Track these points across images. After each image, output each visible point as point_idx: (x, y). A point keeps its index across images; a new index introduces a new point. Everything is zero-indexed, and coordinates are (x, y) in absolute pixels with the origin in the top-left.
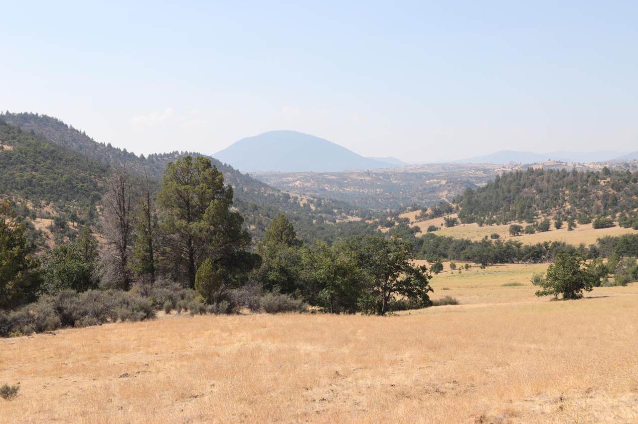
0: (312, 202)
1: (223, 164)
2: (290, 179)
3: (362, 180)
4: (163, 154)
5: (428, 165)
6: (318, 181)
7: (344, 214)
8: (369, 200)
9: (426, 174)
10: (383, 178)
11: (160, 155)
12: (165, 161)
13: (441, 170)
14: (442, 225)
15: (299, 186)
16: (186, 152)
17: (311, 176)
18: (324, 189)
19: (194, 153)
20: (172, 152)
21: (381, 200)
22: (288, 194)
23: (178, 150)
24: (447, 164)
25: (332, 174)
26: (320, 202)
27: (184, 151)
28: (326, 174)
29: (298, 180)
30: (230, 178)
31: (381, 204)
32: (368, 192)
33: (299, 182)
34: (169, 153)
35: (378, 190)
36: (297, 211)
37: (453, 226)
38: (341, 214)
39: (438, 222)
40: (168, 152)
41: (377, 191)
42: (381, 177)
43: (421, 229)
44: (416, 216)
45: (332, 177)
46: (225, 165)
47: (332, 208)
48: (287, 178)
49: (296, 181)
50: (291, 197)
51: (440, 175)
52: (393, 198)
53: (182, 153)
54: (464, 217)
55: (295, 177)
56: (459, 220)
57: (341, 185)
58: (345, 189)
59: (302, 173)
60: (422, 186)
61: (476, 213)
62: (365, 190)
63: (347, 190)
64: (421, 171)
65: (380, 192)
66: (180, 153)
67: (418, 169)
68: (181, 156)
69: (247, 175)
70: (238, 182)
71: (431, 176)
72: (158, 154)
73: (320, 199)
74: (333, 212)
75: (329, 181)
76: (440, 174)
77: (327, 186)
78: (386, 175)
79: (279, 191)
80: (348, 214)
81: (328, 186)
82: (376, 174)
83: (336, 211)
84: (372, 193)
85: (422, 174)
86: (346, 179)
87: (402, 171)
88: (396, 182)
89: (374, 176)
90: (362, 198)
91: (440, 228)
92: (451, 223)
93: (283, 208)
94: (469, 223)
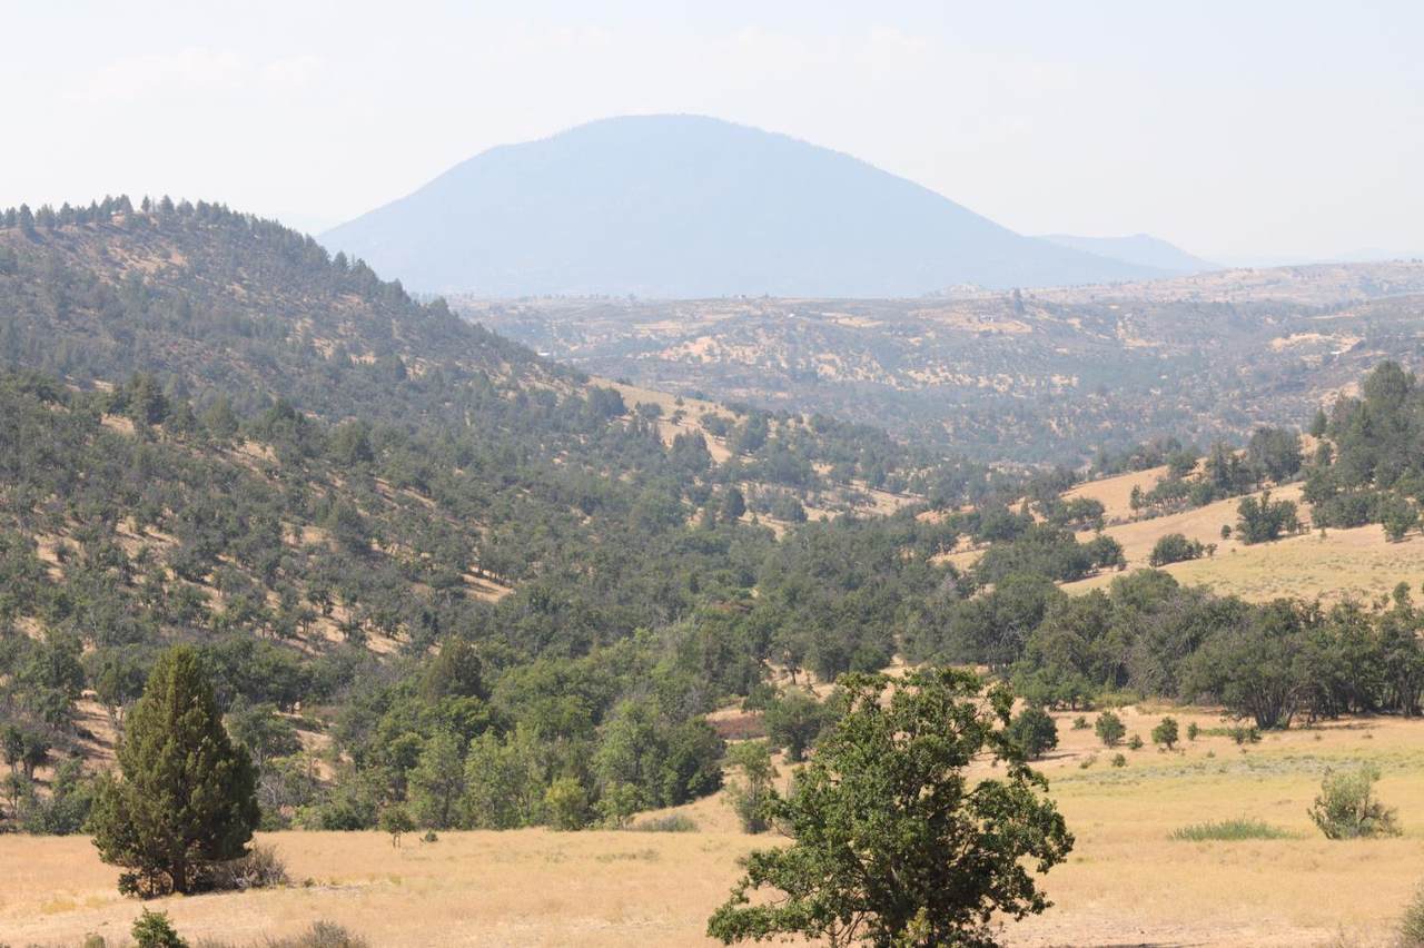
0: (720, 429)
1: (332, 259)
2: (669, 327)
3: (986, 334)
4: (57, 209)
5: (1296, 271)
6: (791, 340)
7: (859, 486)
8: (1008, 426)
9: (1280, 310)
10: (1085, 325)
11: (46, 214)
12: (65, 242)
13: (1356, 294)
14: (1226, 532)
15: (706, 359)
16: (167, 203)
17: (765, 316)
18: (811, 376)
19: (202, 206)
20: (99, 203)
21: (1059, 425)
22: (616, 394)
23: (126, 194)
24: (1379, 266)
25: (856, 309)
26: (757, 431)
27: (157, 199)
28: (831, 305)
29: (704, 332)
30: (358, 318)
31: (1056, 440)
32: (1012, 387)
33: (705, 341)
34: (88, 206)
35: (1056, 379)
36: (639, 466)
37: (1273, 536)
38: (847, 483)
39: (1215, 519)
40: (84, 202)
41: (1051, 385)
42: (1076, 322)
43: (1127, 554)
44: (1135, 493)
45: (856, 322)
46: (341, 258)
47: (810, 456)
48: (654, 326)
49: (693, 339)
50: (629, 404)
51: (1341, 314)
52: (1113, 414)
53: (146, 204)
54: (1330, 494)
55: (694, 319)
56: (1304, 512)
57: (892, 357)
58: (912, 373)
59: (723, 301)
60: (1251, 361)
61: (1391, 479)
62: (1001, 381)
63: (920, 377)
64: (1259, 296)
65: (1066, 388)
66: (137, 207)
67: (1252, 287)
68: (144, 219)
69: (441, 304)
70: (396, 335)
71: (1294, 318)
72: (34, 212)
73: (760, 418)
74: (807, 472)
75: (838, 340)
76: (1339, 307)
77: (832, 363)
78: (1098, 316)
79: (582, 379)
80: (878, 482)
81: (838, 361)
82: (1050, 308)
83: (823, 469)
84: (1027, 391)
85: (1261, 310)
86: (917, 331)
87: (1183, 294)
88: (1141, 343)
89: (1045, 315)
90: (973, 416)
91: (1212, 549)
92: (1265, 526)
93: (577, 454)
94: (1350, 525)
